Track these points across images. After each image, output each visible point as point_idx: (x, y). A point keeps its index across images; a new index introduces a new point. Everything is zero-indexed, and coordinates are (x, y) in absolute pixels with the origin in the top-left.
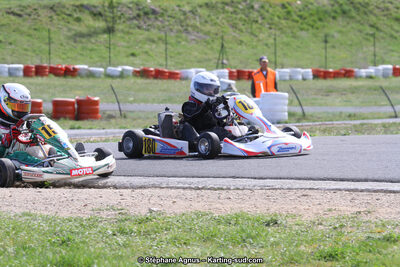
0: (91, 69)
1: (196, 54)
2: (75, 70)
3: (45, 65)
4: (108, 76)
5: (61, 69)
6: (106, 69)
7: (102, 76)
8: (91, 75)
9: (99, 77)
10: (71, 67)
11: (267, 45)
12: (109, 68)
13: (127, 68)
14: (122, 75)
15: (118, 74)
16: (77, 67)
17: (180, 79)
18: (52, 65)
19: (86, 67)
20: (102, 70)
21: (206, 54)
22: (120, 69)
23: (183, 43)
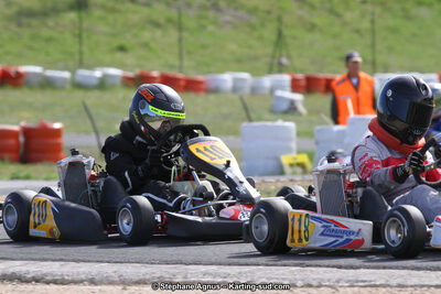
0: (50, 73)
1: (233, 47)
2: (19, 76)
4: (79, 85)
6: (73, 73)
7: (68, 86)
8: (47, 84)
9: (62, 88)
10: (12, 70)
11: (358, 31)
13: (112, 71)
14: (102, 85)
15: (95, 82)
16: (24, 69)
17: (205, 92)
19: (37, 69)
20: (66, 75)
21: (250, 47)
22: (98, 73)
23: (211, 28)
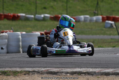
0: (27, 16)
2: (18, 17)
3: (2, 13)
4: (37, 20)
5: (11, 16)
6: (35, 16)
7: (33, 20)
8: (27, 19)
10: (16, 15)
12: (37, 15)
13: (47, 15)
14: (44, 19)
15: (42, 18)
16: (20, 14)
18: (5, 14)
19: (24, 15)
20: (33, 16)
21: (84, 7)
22: (42, 16)
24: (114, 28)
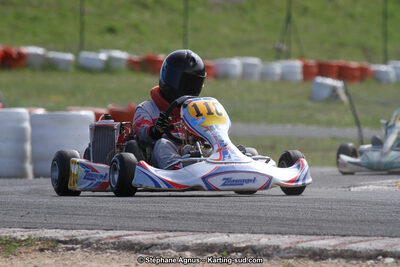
0: (52, 55)
1: (226, 31)
2: (21, 57)
4: (83, 68)
6: (77, 55)
7: (71, 69)
8: (50, 66)
9: (66, 71)
10: (14, 51)
11: (351, 16)
13: (118, 54)
14: (109, 67)
15: (100, 65)
16: (26, 49)
17: (216, 76)
19: (39, 51)
20: (69, 57)
22: (103, 56)
23: (200, 10)
24: (342, 102)
